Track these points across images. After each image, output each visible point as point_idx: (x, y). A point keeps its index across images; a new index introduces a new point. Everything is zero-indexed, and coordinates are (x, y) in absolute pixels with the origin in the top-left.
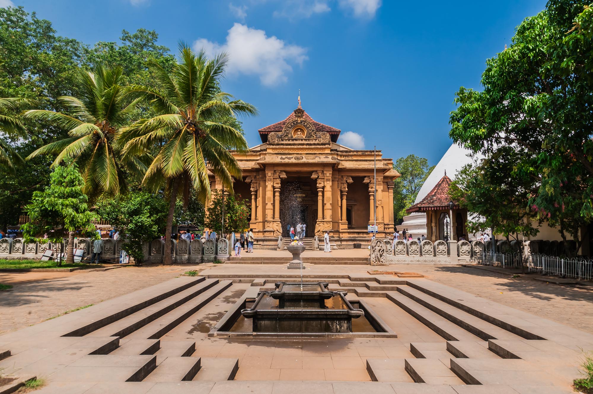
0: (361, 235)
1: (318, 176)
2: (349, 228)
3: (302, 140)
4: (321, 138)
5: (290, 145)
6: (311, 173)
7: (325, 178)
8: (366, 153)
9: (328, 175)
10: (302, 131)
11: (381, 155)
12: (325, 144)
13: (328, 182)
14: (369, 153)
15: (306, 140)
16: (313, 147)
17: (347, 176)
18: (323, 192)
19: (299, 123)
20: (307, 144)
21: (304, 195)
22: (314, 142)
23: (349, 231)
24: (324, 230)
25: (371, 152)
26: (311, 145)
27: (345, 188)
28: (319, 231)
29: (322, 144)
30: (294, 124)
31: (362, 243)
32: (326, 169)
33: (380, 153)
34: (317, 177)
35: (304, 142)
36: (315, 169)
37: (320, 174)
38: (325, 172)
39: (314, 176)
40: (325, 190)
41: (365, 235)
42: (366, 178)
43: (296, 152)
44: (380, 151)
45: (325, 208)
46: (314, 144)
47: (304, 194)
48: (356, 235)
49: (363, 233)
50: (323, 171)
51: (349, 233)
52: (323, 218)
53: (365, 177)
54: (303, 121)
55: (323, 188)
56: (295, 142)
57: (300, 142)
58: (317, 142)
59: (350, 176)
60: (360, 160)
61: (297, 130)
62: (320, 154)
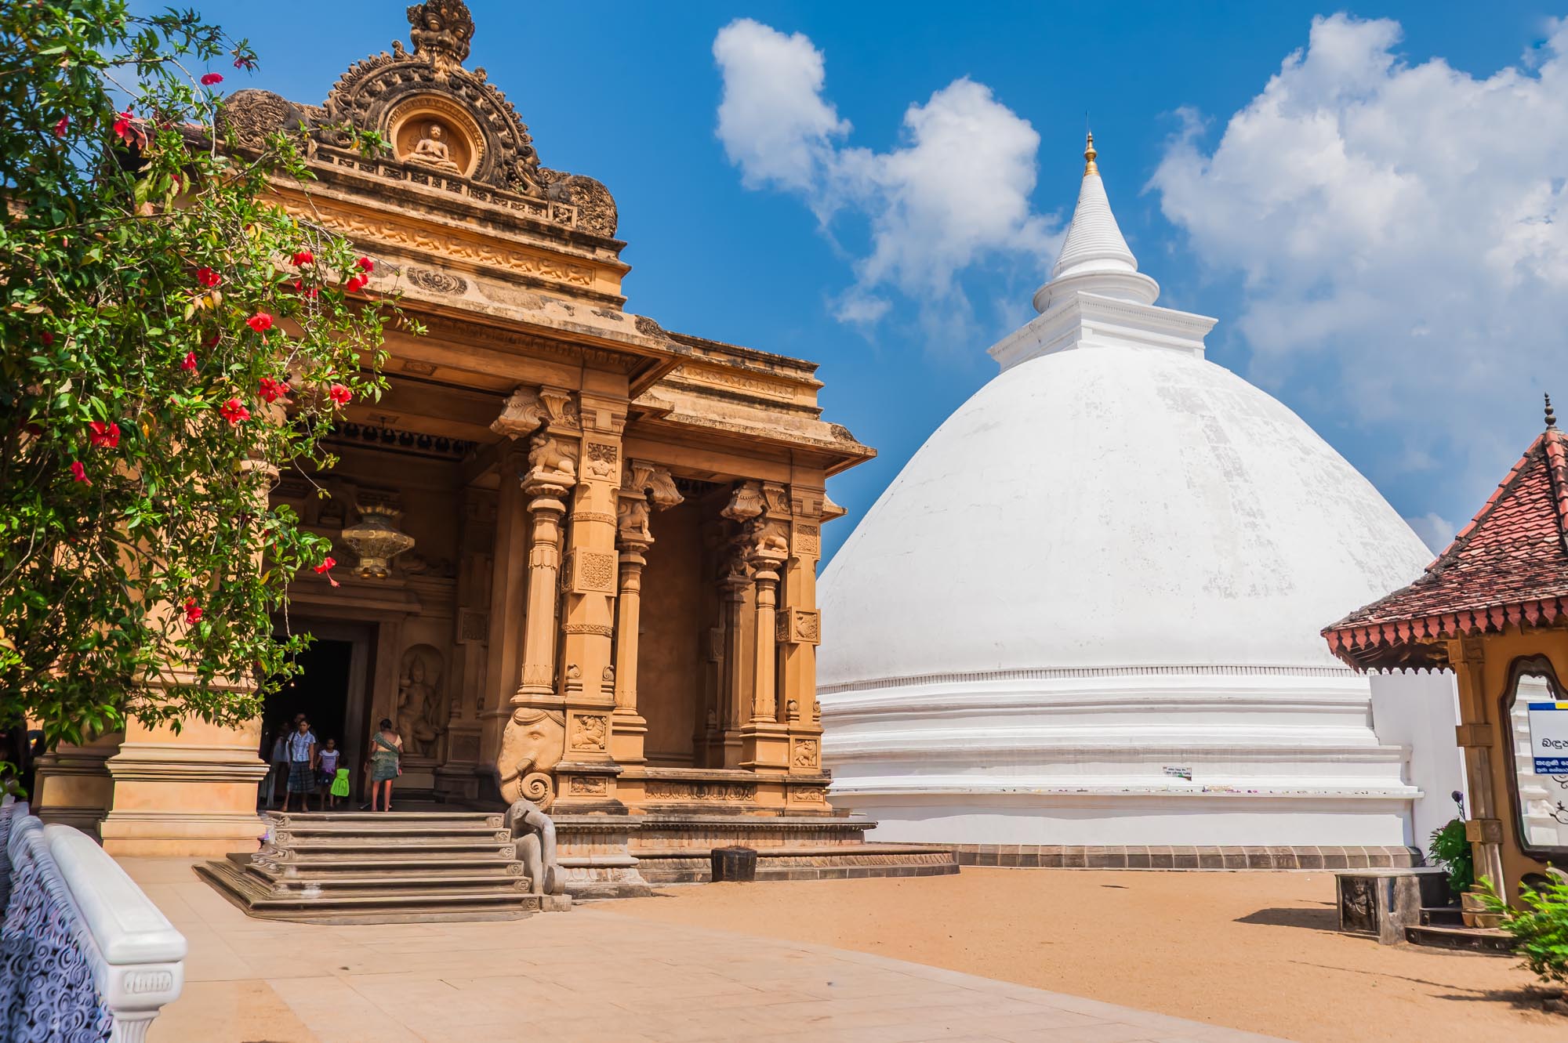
0: (713, 800)
1: (544, 424)
2: (652, 757)
3: (455, 183)
4: (567, 201)
5: (376, 191)
6: (499, 394)
7: (588, 437)
8: (749, 364)
9: (604, 420)
10: (455, 139)
11: (814, 388)
12: (593, 243)
13: (601, 465)
14: (760, 366)
15: (479, 192)
16: (524, 239)
17: (656, 465)
18: (565, 523)
19: (439, 85)
20: (489, 218)
21: (410, 542)
22: (525, 213)
23: (650, 772)
24: (562, 765)
25: (770, 361)
26: (509, 224)
27: (640, 529)
28: (531, 768)
29: (579, 239)
30: (407, 79)
31: (760, 845)
32: (594, 384)
33: (811, 377)
34: (537, 422)
35: (464, 197)
36: (529, 372)
37: (556, 409)
38: (587, 403)
39: (516, 415)
40: (579, 507)
41: (733, 801)
42: (745, 493)
43: (410, 245)
44: (811, 368)
45: (573, 620)
46: (533, 228)
47: (404, 530)
48: (686, 799)
49: (724, 785)
50: (575, 395)
51: (652, 784)
52: (557, 687)
53: (739, 483)
54: (466, 82)
55: (569, 495)
56: (408, 183)
57: (443, 192)
58: (544, 218)
59: (669, 468)
60: (723, 395)
61: (418, 126)
62: (562, 289)
